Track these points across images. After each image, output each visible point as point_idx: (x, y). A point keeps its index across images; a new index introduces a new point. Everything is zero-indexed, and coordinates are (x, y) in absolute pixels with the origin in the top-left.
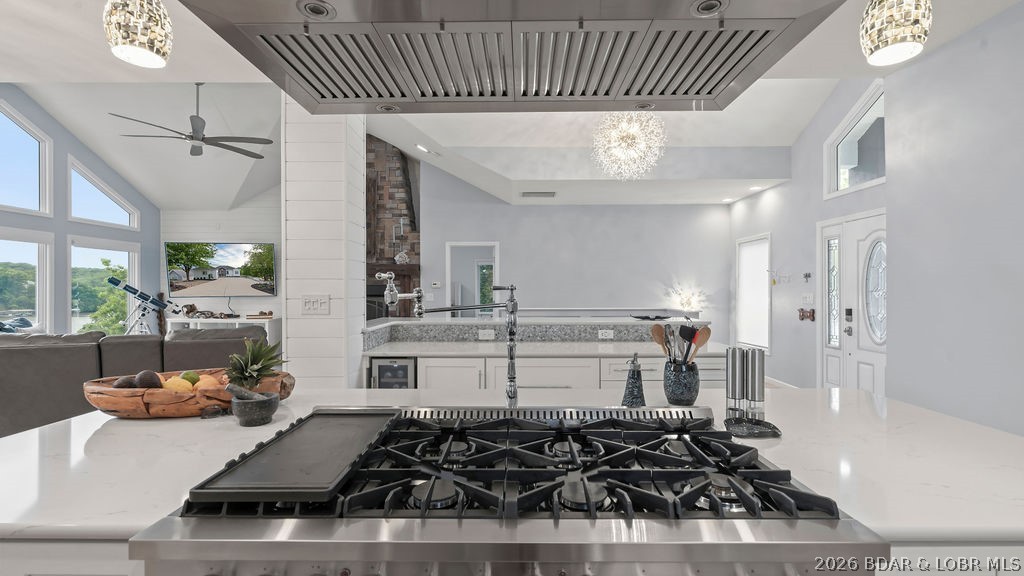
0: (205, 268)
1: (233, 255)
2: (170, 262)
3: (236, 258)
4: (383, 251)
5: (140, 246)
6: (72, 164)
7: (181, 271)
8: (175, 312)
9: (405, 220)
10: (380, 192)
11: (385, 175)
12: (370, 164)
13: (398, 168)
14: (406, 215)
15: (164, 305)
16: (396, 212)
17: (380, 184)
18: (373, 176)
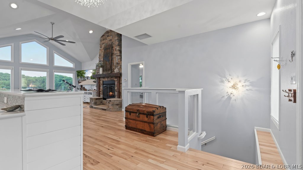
0: (84, 77)
2: (78, 76)
3: (89, 74)
4: (114, 69)
5: (75, 72)
6: (55, 53)
7: (80, 78)
8: (78, 89)
9: (119, 57)
10: (113, 49)
11: (114, 42)
12: (111, 40)
13: (117, 39)
14: (119, 55)
15: (75, 87)
16: (117, 55)
17: (113, 46)
18: (111, 43)
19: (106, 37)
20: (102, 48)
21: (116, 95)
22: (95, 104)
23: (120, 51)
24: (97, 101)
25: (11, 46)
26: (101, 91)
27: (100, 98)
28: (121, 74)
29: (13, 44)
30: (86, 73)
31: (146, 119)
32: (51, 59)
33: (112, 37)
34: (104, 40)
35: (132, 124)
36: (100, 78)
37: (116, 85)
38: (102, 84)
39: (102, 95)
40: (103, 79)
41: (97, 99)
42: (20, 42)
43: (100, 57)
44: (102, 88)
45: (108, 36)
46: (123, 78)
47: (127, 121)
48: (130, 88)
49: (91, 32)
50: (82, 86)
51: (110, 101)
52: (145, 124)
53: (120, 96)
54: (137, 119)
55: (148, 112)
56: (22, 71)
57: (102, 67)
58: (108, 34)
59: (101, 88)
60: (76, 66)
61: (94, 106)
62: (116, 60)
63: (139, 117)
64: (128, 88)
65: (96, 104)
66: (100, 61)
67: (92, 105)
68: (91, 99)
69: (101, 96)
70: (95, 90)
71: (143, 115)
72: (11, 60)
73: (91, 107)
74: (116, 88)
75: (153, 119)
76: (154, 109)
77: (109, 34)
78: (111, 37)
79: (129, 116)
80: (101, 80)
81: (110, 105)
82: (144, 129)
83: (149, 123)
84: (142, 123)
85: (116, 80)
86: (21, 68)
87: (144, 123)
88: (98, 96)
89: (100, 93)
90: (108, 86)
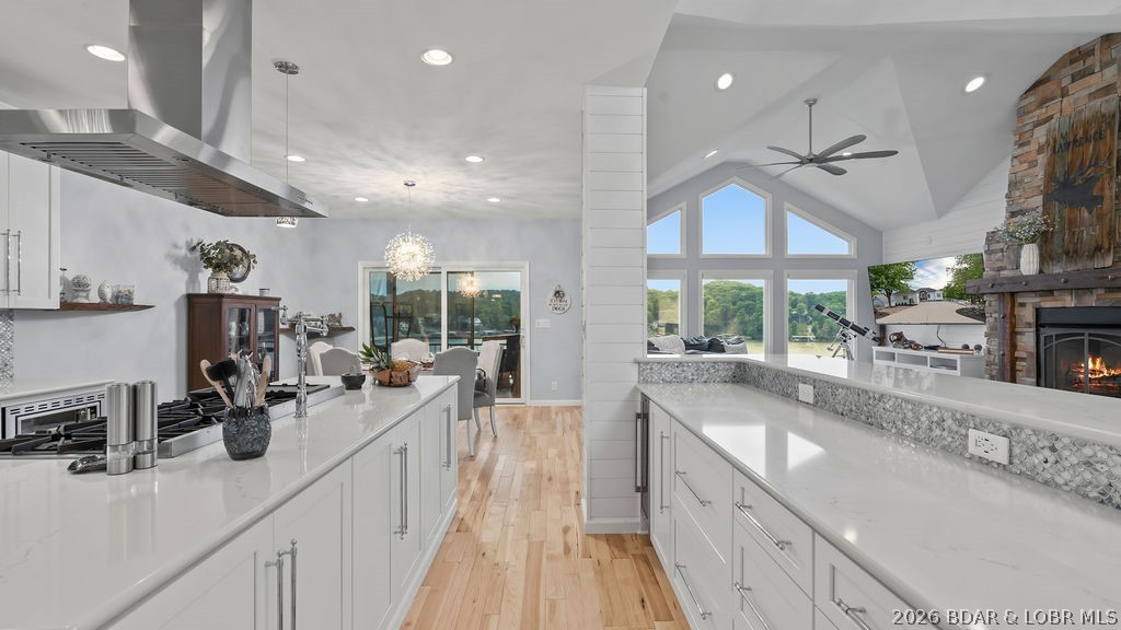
18: (1108, 107)
20: (1034, 147)
36: (1013, 295)
38: (1029, 325)
40: (1038, 300)
43: (1018, 193)
44: (1032, 344)
50: (883, 328)
57: (1035, 242)
59: (1027, 341)
66: (1013, 214)
89: (1018, 368)
90: (1083, 335)
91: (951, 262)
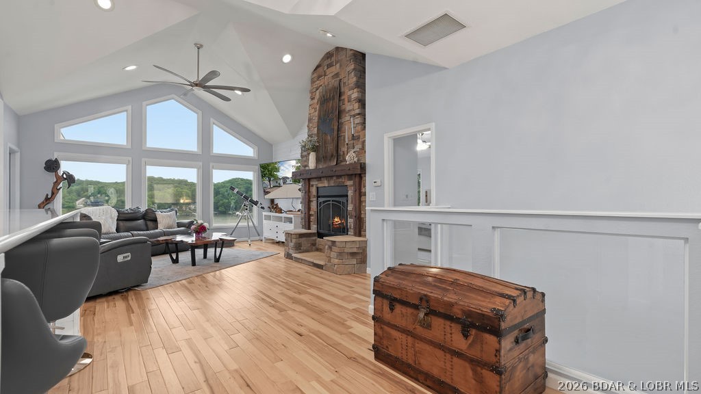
0: (277, 179)
1: (287, 169)
2: (263, 177)
3: (287, 170)
4: (344, 154)
5: (257, 168)
6: (214, 123)
7: (267, 182)
8: (262, 208)
9: (358, 120)
10: (342, 98)
11: (345, 80)
12: (337, 75)
13: (354, 69)
14: (359, 114)
15: (256, 203)
16: (353, 113)
17: (342, 90)
18: (336, 84)
19: (326, 68)
20: (316, 101)
21: (350, 228)
22: (297, 250)
23: (362, 102)
24: (303, 240)
25: (127, 111)
26: (312, 215)
27: (311, 234)
28: (363, 167)
29: (129, 108)
30: (282, 168)
31: (460, 343)
32: (206, 138)
33: (341, 66)
34: (319, 77)
35: (400, 345)
36: (309, 180)
37: (350, 198)
38: (314, 196)
39: (316, 226)
40: (317, 183)
41: (301, 235)
42: (144, 103)
43: (311, 125)
44: (315, 207)
45: (330, 66)
46: (369, 179)
47: (380, 332)
48: (389, 206)
49: (287, 58)
50: (272, 201)
51: (334, 242)
52: (455, 359)
53: (360, 230)
54: (420, 330)
55: (469, 314)
56: (147, 167)
57: (315, 151)
58: (329, 61)
59: (314, 205)
60: (259, 152)
61: (294, 255)
62: (350, 126)
63: (429, 327)
64: (383, 206)
65: (298, 248)
66: (309, 136)
67: (291, 252)
68: (288, 234)
69: (314, 229)
70: (299, 211)
71: (448, 323)
72: (125, 144)
73: (288, 256)
74: (350, 207)
75: (498, 351)
76: (499, 304)
77: (333, 59)
78: (338, 65)
79: (387, 315)
80: (312, 186)
81: (333, 254)
82: (448, 381)
83: (475, 363)
84: (439, 353)
85: (351, 186)
86: (147, 159)
87: (448, 356)
88: (306, 229)
89: (311, 220)
90: (330, 201)
91: (294, 163)
